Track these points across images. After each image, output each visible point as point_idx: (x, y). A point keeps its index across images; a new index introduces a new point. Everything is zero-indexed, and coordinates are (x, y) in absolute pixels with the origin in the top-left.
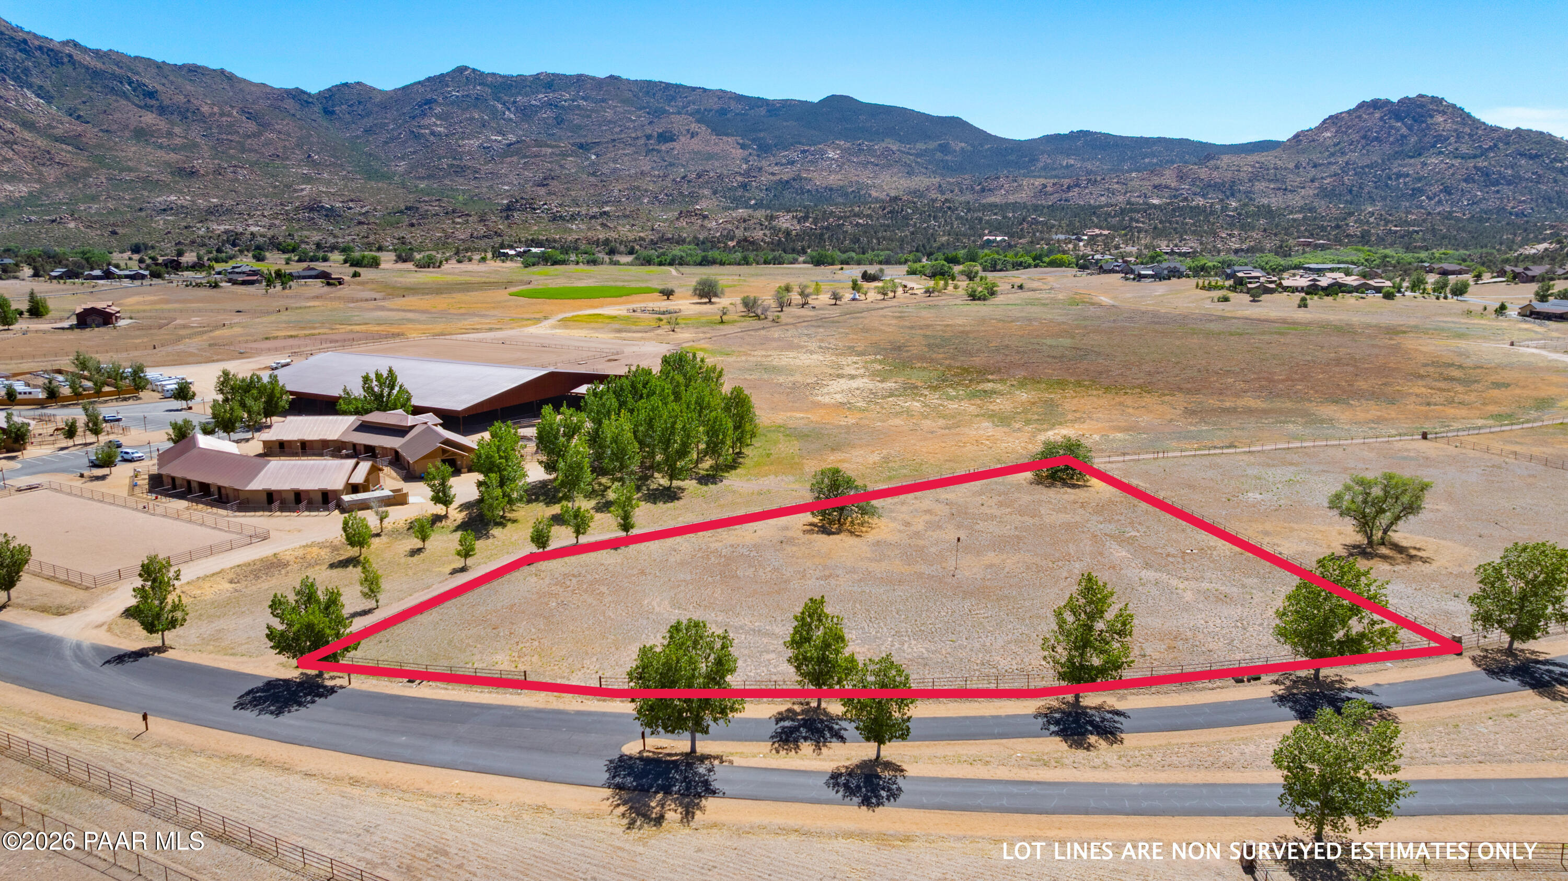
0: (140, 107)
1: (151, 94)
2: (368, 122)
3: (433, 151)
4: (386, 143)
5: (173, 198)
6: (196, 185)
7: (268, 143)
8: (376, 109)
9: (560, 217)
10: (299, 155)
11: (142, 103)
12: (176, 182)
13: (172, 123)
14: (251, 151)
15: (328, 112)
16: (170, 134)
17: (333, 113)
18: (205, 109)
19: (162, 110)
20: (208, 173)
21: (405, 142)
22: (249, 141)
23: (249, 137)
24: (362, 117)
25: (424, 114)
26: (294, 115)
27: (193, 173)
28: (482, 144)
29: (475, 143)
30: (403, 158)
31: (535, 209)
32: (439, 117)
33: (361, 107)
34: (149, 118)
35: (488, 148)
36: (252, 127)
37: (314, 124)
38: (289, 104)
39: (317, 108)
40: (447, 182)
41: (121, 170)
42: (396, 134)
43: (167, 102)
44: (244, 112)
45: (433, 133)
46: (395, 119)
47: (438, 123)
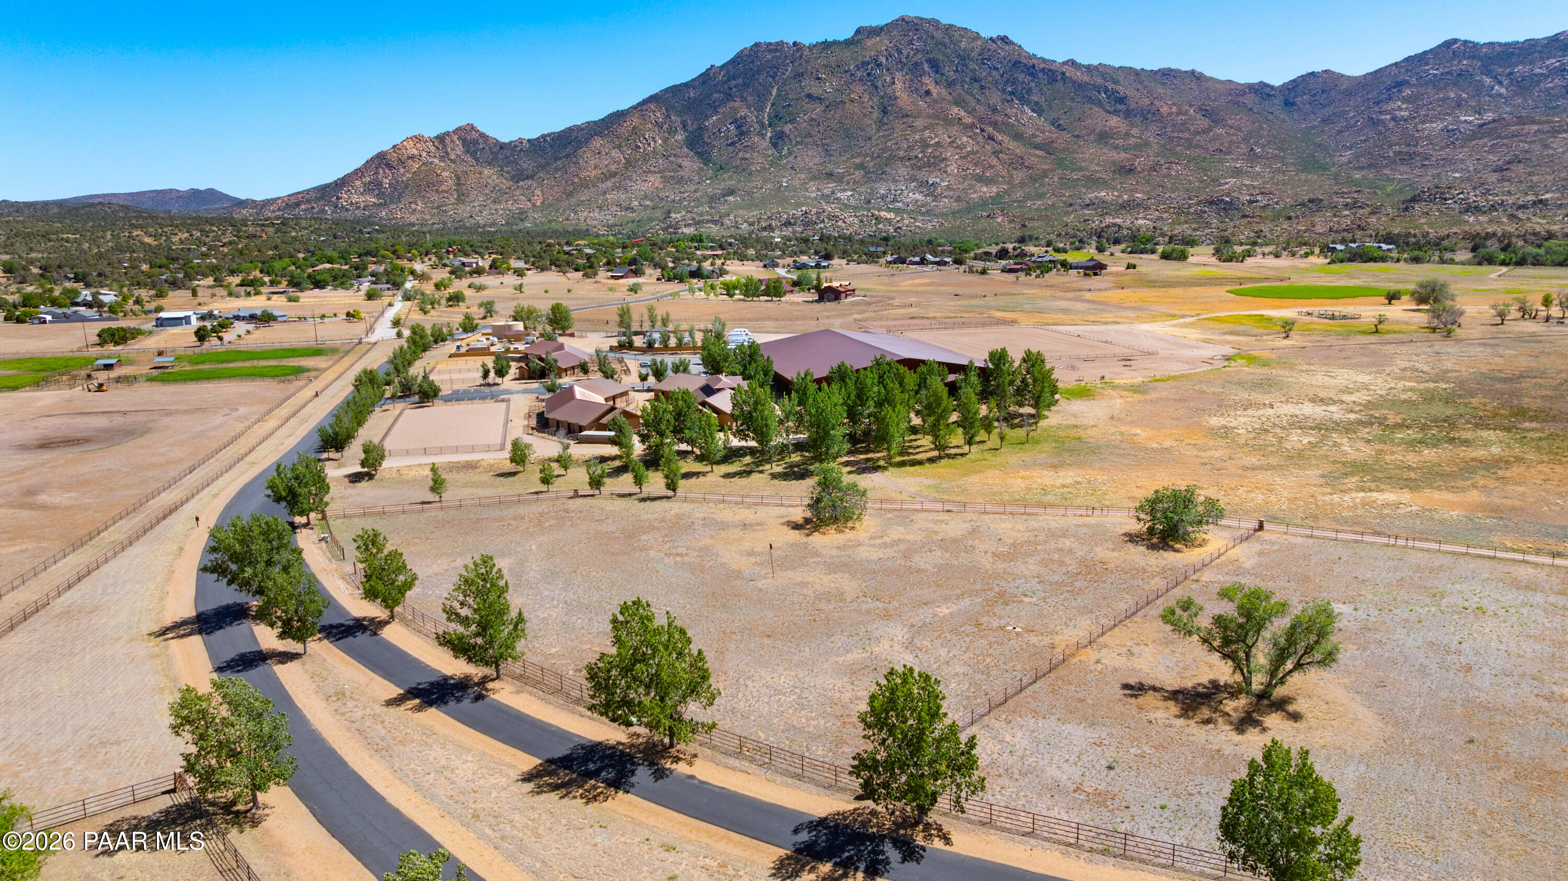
0: (1109, 112)
1: (1121, 100)
2: (1327, 111)
3: (1385, 138)
4: (1340, 132)
5: (1103, 194)
6: (1131, 181)
7: (1216, 138)
8: (1340, 97)
9: (1476, 207)
10: (1244, 148)
11: (1112, 110)
12: (1113, 180)
13: (1132, 125)
14: (1197, 146)
15: (1288, 104)
16: (1128, 135)
17: (1293, 104)
18: (1165, 110)
19: (1128, 114)
20: (1143, 170)
21: (1361, 130)
22: (1198, 138)
23: (1199, 133)
24: (1323, 106)
25: (1390, 98)
26: (1251, 109)
27: (1131, 171)
28: (1446, 127)
29: (1438, 126)
30: (1350, 148)
31: (1446, 199)
32: (1405, 100)
33: (1324, 96)
34: (1114, 122)
35: (1453, 130)
36: (1204, 123)
37: (1270, 117)
38: (1250, 99)
39: (1278, 101)
40: (1387, 171)
41: (1073, 171)
42: (1352, 122)
43: (1133, 106)
44: (1201, 109)
45: (1394, 119)
46: (1357, 106)
47: (1404, 106)
